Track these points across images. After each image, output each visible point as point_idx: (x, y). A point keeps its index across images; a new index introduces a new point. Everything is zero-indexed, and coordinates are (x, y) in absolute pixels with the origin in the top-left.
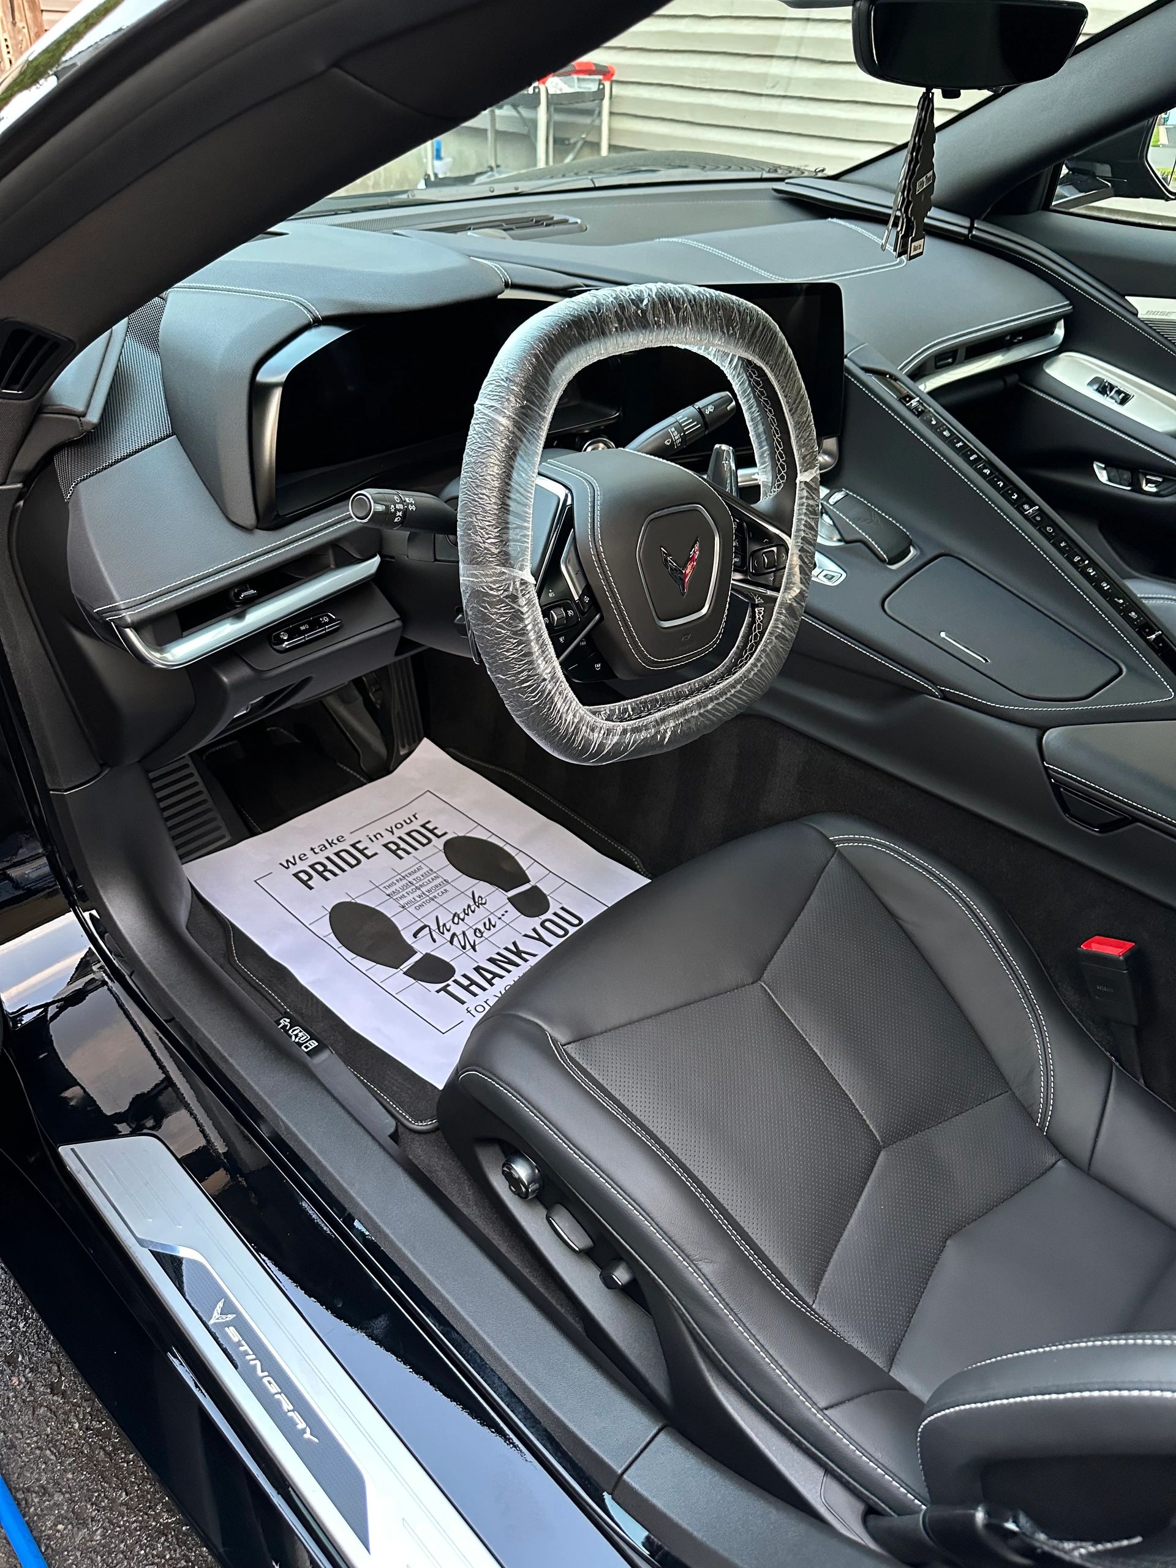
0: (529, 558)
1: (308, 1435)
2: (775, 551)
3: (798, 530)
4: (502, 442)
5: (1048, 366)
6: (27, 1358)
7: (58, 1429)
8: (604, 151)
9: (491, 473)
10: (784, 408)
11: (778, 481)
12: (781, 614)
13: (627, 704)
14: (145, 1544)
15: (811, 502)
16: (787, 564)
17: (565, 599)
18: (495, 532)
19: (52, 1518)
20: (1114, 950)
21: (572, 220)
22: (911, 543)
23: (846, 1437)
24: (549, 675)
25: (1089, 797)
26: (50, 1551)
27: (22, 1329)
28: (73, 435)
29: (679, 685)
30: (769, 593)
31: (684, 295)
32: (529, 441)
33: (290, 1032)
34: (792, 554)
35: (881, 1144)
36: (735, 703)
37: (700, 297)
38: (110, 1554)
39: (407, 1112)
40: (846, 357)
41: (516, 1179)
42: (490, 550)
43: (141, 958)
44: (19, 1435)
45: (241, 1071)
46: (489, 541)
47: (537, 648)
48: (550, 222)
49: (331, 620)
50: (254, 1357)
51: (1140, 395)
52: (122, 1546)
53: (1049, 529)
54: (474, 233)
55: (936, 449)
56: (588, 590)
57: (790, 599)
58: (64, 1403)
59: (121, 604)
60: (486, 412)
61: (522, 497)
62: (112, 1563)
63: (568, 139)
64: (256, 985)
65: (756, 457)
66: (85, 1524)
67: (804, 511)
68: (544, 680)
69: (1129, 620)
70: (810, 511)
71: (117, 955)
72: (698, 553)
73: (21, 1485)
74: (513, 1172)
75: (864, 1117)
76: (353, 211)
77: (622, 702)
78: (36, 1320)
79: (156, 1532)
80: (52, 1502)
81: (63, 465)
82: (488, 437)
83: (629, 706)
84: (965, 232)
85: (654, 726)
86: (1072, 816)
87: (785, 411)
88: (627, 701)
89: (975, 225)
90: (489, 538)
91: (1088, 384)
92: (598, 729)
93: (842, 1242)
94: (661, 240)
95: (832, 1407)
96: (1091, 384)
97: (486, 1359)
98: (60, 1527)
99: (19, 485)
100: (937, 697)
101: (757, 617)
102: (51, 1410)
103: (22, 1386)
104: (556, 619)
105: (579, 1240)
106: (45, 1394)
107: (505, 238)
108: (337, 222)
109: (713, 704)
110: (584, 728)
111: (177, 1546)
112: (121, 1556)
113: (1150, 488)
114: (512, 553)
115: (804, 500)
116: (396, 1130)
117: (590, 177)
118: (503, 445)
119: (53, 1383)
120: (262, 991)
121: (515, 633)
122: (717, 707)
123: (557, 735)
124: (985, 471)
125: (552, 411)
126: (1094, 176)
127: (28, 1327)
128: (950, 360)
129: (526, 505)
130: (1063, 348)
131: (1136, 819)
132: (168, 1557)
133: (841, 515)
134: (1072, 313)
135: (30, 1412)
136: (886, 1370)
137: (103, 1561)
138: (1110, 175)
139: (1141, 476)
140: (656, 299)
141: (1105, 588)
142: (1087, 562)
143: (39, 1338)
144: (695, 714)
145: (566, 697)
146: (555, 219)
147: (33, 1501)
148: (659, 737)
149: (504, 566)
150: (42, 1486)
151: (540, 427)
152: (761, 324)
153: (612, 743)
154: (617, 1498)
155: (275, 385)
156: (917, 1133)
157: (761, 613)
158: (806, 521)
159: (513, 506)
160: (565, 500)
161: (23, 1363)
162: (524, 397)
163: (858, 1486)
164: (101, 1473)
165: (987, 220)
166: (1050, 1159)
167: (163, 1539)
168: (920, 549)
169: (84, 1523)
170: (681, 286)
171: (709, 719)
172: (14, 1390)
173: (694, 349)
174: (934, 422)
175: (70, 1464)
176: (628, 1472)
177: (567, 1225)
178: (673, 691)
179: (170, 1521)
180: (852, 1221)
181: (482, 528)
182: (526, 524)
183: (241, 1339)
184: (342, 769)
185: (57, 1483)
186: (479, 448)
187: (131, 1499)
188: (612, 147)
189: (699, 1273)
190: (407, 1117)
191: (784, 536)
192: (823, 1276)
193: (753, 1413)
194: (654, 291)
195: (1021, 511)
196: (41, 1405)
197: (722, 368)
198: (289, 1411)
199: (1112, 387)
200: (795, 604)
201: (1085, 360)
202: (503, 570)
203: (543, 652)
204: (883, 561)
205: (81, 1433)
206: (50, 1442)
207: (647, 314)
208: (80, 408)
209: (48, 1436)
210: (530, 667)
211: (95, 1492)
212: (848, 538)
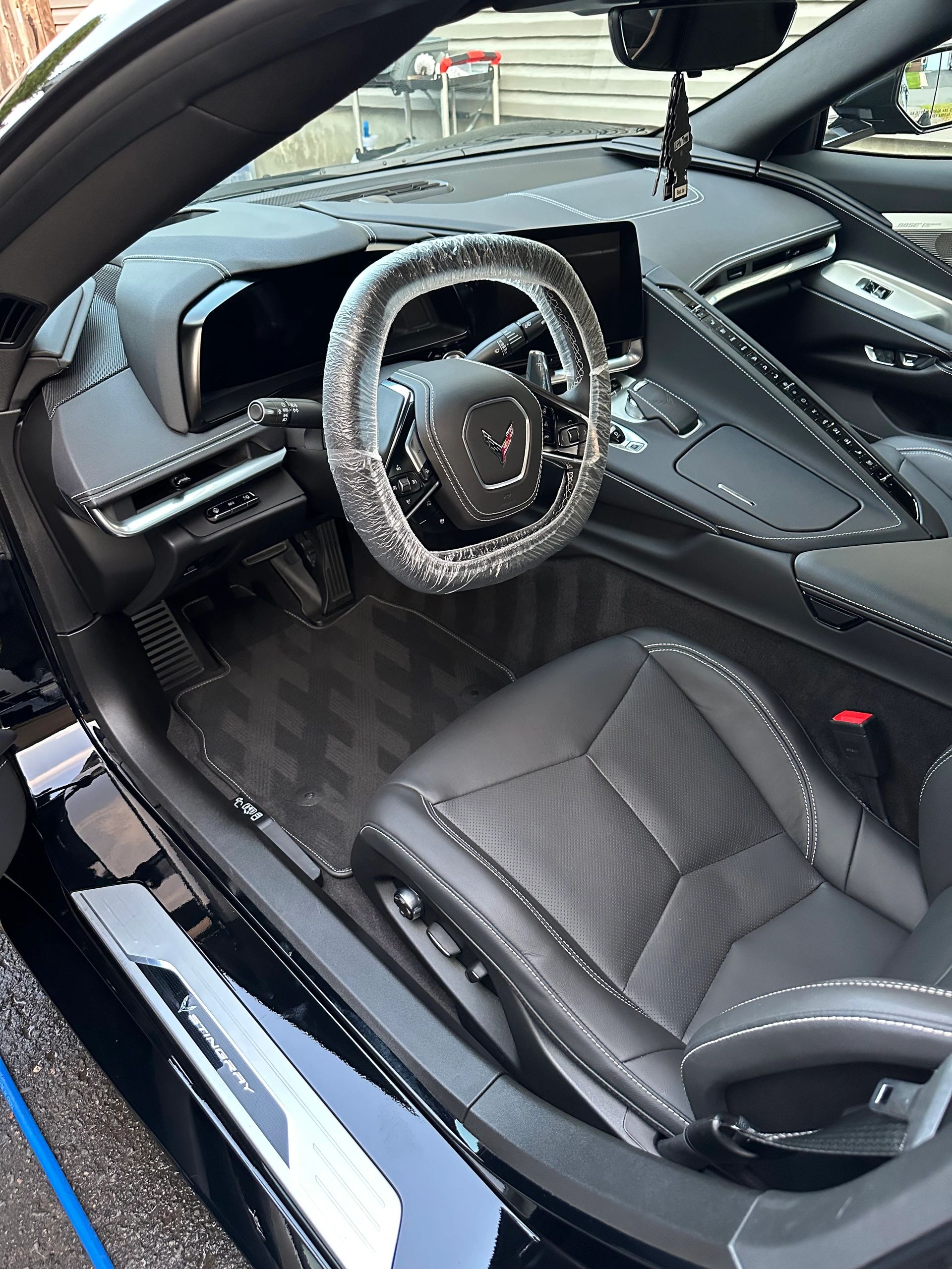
0: (376, 442)
1: (247, 1088)
2: (578, 428)
3: (594, 412)
4: (349, 359)
5: (825, 272)
6: (61, 1055)
7: (84, 1104)
8: (497, 121)
9: (343, 381)
10: (575, 321)
11: (578, 376)
12: (585, 476)
13: (469, 549)
14: (147, 1185)
15: (603, 390)
16: (587, 438)
17: (410, 472)
18: (348, 424)
19: (80, 1167)
20: (856, 720)
21: (442, 183)
22: (698, 417)
23: (640, 1081)
24: (399, 528)
25: (831, 604)
26: (79, 1190)
27: (57, 1035)
28: (54, 372)
29: (510, 533)
30: (575, 460)
31: (486, 242)
32: (370, 356)
33: (243, 807)
34: (591, 431)
35: (680, 872)
36: (552, 544)
37: (499, 243)
38: (122, 1192)
39: (330, 864)
40: (644, 277)
41: (403, 905)
42: (345, 438)
43: (131, 756)
44: (56, 1110)
45: (202, 834)
46: (345, 431)
47: (388, 508)
48: (424, 186)
49: (252, 497)
50: (209, 1035)
51: (899, 291)
52: (131, 1186)
53: (803, 400)
54: (364, 200)
55: (715, 344)
56: (428, 464)
57: (591, 465)
58: (88, 1086)
59: (88, 491)
60: (337, 337)
61: (368, 398)
62: (123, 1198)
63: (468, 114)
64: (221, 776)
65: (561, 359)
66: (104, 1172)
67: (598, 397)
68: (395, 532)
69: (867, 467)
70: (603, 397)
71: (111, 752)
72: (512, 433)
73: (58, 1145)
74: (400, 899)
75: (667, 853)
76: (276, 188)
77: (465, 547)
78: (68, 1028)
79: (155, 1176)
80: (80, 1156)
81: (48, 393)
82: (339, 356)
83: (471, 550)
84: (753, 171)
85: (487, 564)
86: (820, 619)
87: (576, 322)
88: (468, 547)
89: (761, 165)
90: (344, 429)
91: (857, 285)
92: (441, 567)
93: (648, 945)
94: (509, 194)
95: (629, 1060)
96: (859, 284)
97: (375, 1032)
98: (86, 1173)
99: (19, 410)
100: (716, 534)
101: (569, 479)
102: (79, 1091)
103: (57, 1075)
104: (402, 486)
105: (450, 948)
106: (74, 1080)
107: (387, 202)
108: (254, 200)
109: (533, 546)
110: (430, 566)
111: (170, 1186)
112: (130, 1193)
113: (909, 364)
114: (364, 439)
115: (598, 389)
116: (321, 875)
117: (460, 148)
118: (350, 361)
119: (80, 1073)
120: (226, 780)
121: (370, 498)
122: (537, 548)
123: (409, 572)
124: (753, 358)
125: (387, 334)
126: (858, 119)
127: (62, 1033)
128: (740, 273)
129: (371, 404)
130: (836, 257)
131: (867, 619)
132: (164, 1193)
133: (643, 399)
134: (840, 230)
135: (64, 1093)
136: (679, 1038)
137: (117, 1196)
138: (871, 117)
139: (901, 355)
140: (464, 247)
141: (848, 443)
142: (833, 424)
143: (70, 1041)
144: (520, 553)
145: (414, 544)
146: (429, 184)
147: (66, 1155)
148: (491, 571)
149: (358, 449)
150: (73, 1145)
151: (378, 346)
152: (551, 259)
153: (454, 577)
154: (466, 1125)
155: (196, 327)
156: (709, 864)
157: (571, 476)
158: (600, 405)
159: (361, 405)
160: (409, 399)
161: (58, 1059)
162: (364, 325)
163: (649, 1117)
164: (115, 1136)
165: (770, 160)
166: (815, 882)
167: (160, 1181)
168: (706, 422)
169: (103, 1170)
170: (485, 235)
171: (531, 557)
172: (52, 1077)
173: (503, 281)
174: (713, 323)
175: (93, 1129)
176: (473, 1107)
177: (441, 937)
178: (505, 538)
179: (165, 1168)
180: (657, 930)
181: (339, 422)
182: (372, 418)
183: (200, 1023)
184: (288, 614)
185: (83, 1143)
186: (334, 364)
187: (137, 1153)
188: (502, 117)
189: (529, 963)
190: (331, 867)
191: (584, 417)
192: (632, 970)
193: (574, 1069)
194: (462, 241)
195: (781, 387)
196: (72, 1088)
197: (527, 293)
198: (234, 1072)
199: (876, 285)
200: (595, 468)
201: (856, 266)
202: (357, 451)
203: (393, 511)
204: (676, 432)
205: (101, 1107)
206: (78, 1114)
207: (457, 258)
208: (58, 352)
209: (77, 1110)
210: (384, 522)
211: (111, 1149)
212: (648, 416)
